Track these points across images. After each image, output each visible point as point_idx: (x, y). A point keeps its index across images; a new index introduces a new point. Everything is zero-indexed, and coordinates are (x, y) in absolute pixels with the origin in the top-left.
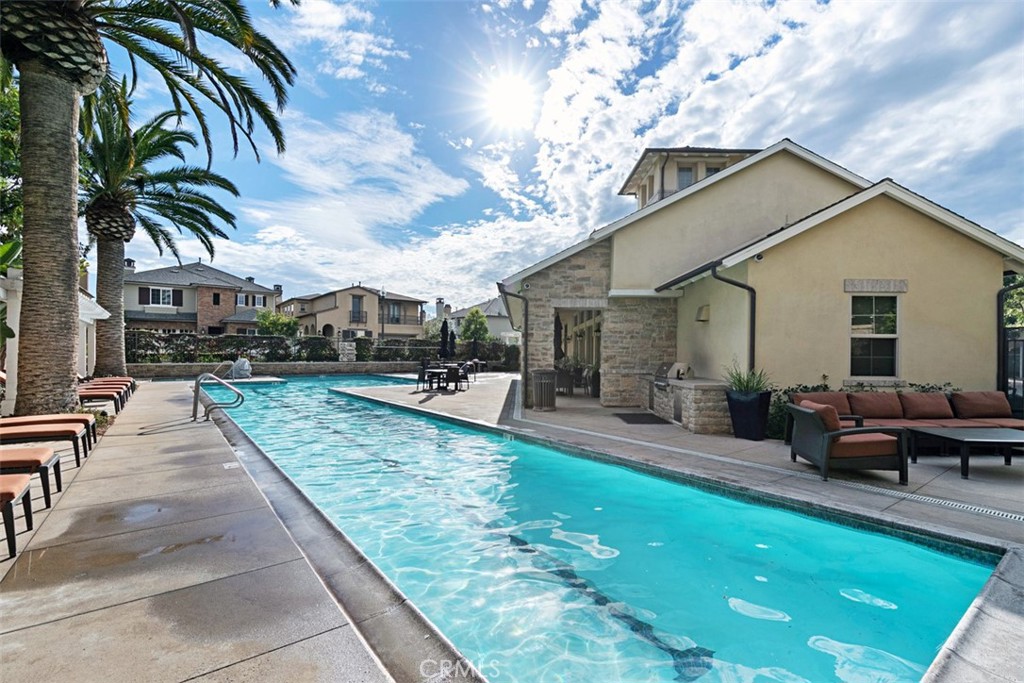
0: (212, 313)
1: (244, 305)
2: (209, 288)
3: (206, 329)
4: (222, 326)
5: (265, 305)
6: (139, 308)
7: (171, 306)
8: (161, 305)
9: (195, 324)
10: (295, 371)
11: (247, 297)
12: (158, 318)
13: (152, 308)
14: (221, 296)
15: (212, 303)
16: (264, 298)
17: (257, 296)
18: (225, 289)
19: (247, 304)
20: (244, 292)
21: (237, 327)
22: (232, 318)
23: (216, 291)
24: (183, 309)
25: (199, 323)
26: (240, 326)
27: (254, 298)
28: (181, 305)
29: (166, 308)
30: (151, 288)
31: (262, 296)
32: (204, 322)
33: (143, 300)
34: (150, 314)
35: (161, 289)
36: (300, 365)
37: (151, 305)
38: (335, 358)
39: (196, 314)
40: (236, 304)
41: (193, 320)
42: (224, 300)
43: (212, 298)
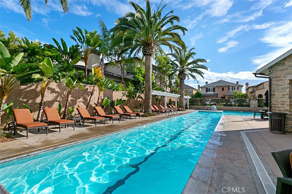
0: (222, 93)
1: (231, 90)
2: (221, 86)
3: (220, 97)
4: (225, 96)
5: (238, 90)
6: (205, 93)
7: (212, 92)
8: (210, 92)
9: (218, 96)
10: (233, 110)
11: (232, 88)
12: (209, 95)
13: (209, 93)
14: (224, 88)
15: (222, 90)
16: (238, 88)
17: (235, 87)
18: (225, 86)
19: (232, 90)
20: (231, 86)
21: (228, 97)
22: (227, 94)
23: (223, 87)
24: (215, 93)
25: (219, 96)
26: (229, 96)
27: (235, 88)
28: (215, 92)
29: (212, 93)
30: (208, 88)
31: (237, 87)
32: (220, 96)
33: (207, 91)
34: (208, 94)
35: (210, 88)
36: (235, 108)
37: (208, 92)
38: (249, 106)
39: (218, 94)
40: (229, 90)
41: (217, 95)
42: (225, 89)
43: (222, 89)
